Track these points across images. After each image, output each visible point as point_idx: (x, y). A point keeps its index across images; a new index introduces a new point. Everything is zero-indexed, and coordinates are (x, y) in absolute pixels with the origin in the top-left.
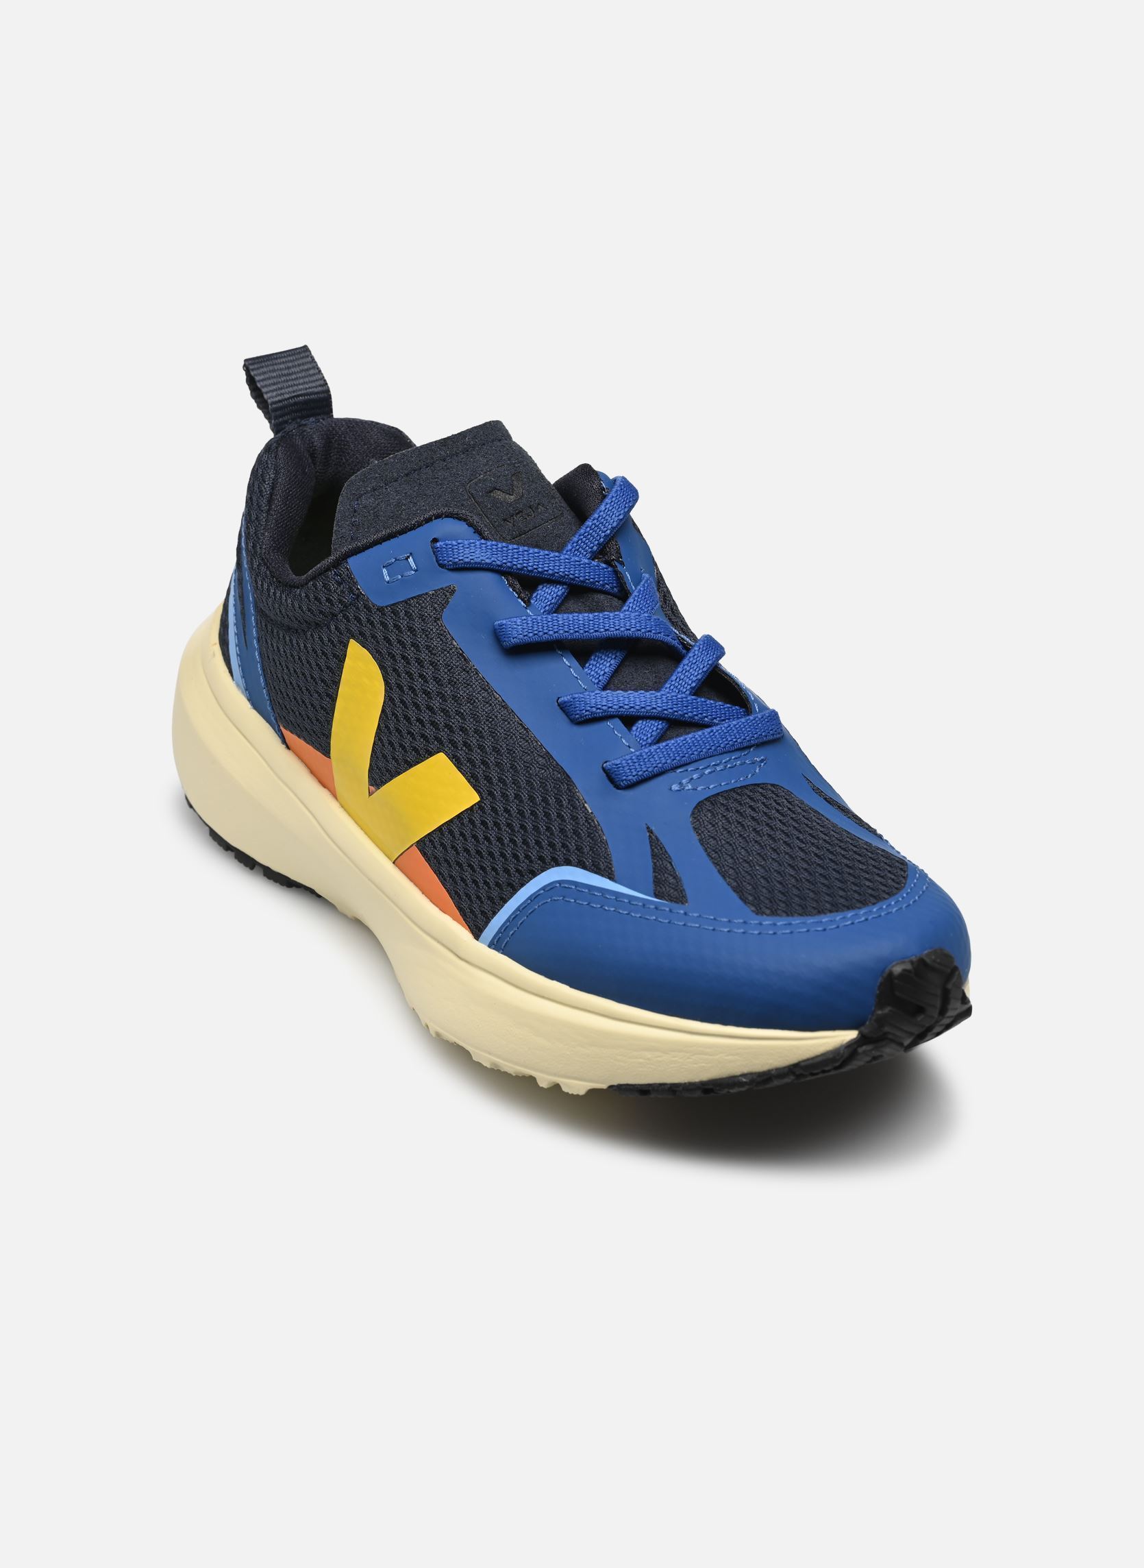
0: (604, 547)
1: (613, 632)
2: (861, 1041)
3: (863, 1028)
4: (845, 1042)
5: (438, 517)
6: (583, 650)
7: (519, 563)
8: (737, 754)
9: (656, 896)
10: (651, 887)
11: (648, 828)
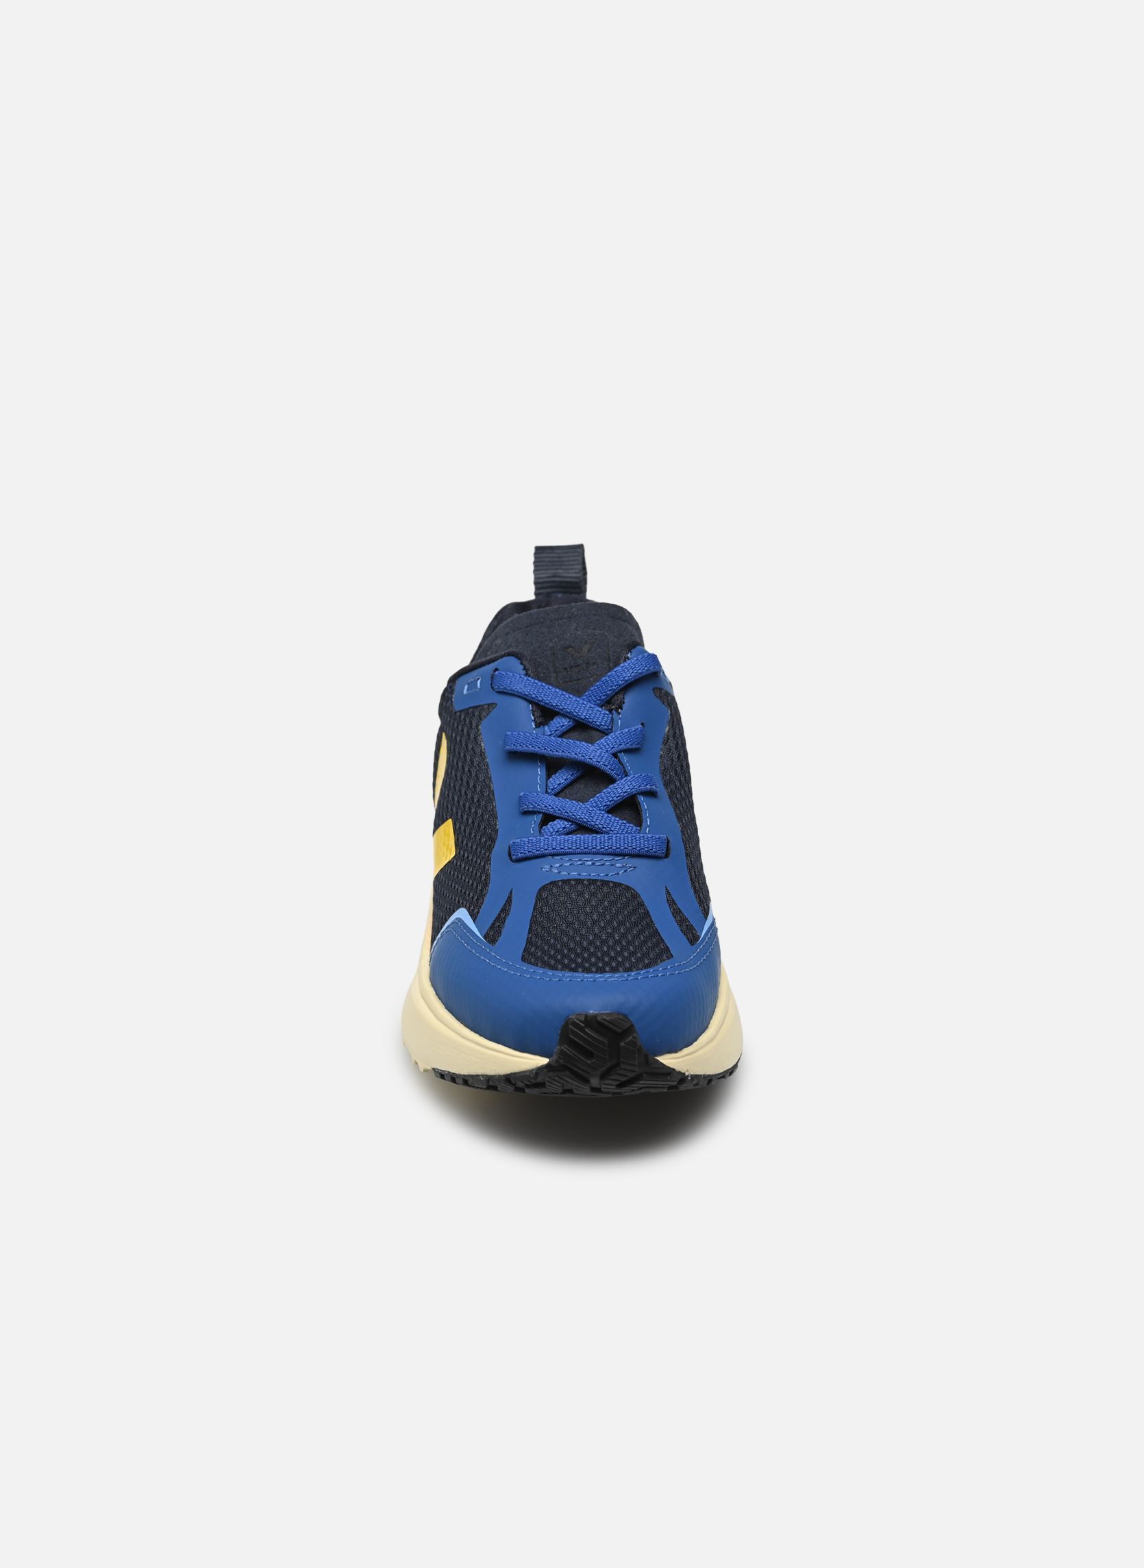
0: (611, 699)
1: (579, 757)
2: (548, 1066)
3: (552, 1059)
4: (539, 1065)
5: (509, 654)
6: (553, 765)
7: (547, 699)
8: (610, 858)
9: (484, 938)
10: (485, 932)
11: (511, 891)
